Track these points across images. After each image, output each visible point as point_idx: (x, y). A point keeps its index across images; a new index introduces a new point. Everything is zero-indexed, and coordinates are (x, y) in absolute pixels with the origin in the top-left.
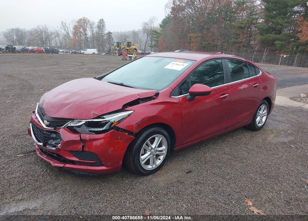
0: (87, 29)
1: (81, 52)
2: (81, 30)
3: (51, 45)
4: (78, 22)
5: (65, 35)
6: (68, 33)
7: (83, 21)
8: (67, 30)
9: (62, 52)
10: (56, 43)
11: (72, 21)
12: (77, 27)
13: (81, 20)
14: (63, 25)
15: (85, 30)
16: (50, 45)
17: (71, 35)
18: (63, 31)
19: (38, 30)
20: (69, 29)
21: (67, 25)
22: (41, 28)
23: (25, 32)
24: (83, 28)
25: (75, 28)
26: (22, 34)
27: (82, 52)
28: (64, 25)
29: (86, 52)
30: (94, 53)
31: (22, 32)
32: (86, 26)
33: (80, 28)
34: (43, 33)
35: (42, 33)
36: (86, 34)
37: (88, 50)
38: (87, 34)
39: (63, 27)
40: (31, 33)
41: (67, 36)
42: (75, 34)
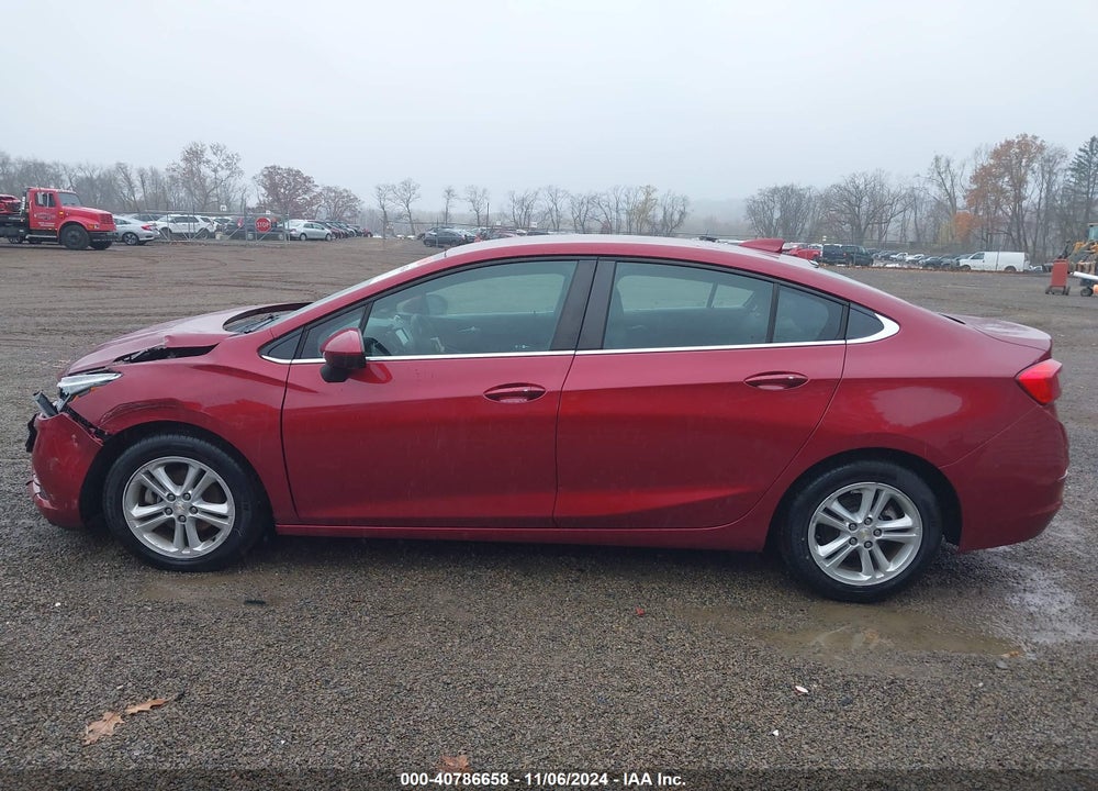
0: (1029, 178)
1: (958, 264)
2: (1005, 181)
3: (884, 239)
4: (997, 154)
5: (939, 204)
6: (952, 198)
7: (1020, 148)
8: (948, 185)
9: (913, 262)
10: (904, 229)
11: (977, 153)
12: (990, 174)
13: (1009, 144)
14: (937, 167)
15: (1019, 183)
16: (880, 238)
17: (961, 203)
18: (934, 191)
19: (852, 189)
20: (957, 180)
21: (953, 166)
22: (860, 182)
23: (810, 198)
24: (1011, 173)
25: (983, 176)
26: (799, 204)
27: (963, 262)
28: (941, 167)
29: (975, 264)
30: (1011, 269)
31: (800, 197)
32: (1028, 166)
33: (1001, 176)
34: (866, 199)
35: (861, 201)
36: (1019, 198)
37: (988, 255)
38: (1025, 199)
39: (935, 175)
40: (826, 200)
41: (945, 207)
42: (975, 197)
